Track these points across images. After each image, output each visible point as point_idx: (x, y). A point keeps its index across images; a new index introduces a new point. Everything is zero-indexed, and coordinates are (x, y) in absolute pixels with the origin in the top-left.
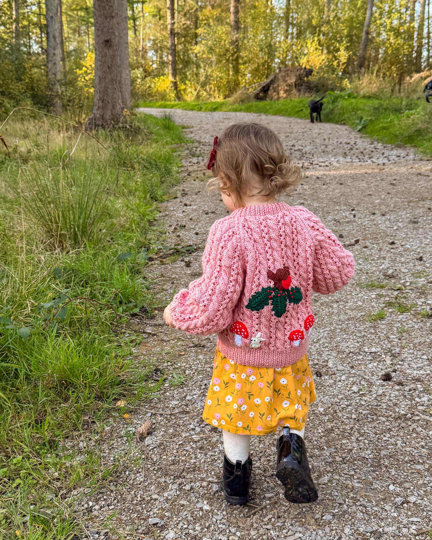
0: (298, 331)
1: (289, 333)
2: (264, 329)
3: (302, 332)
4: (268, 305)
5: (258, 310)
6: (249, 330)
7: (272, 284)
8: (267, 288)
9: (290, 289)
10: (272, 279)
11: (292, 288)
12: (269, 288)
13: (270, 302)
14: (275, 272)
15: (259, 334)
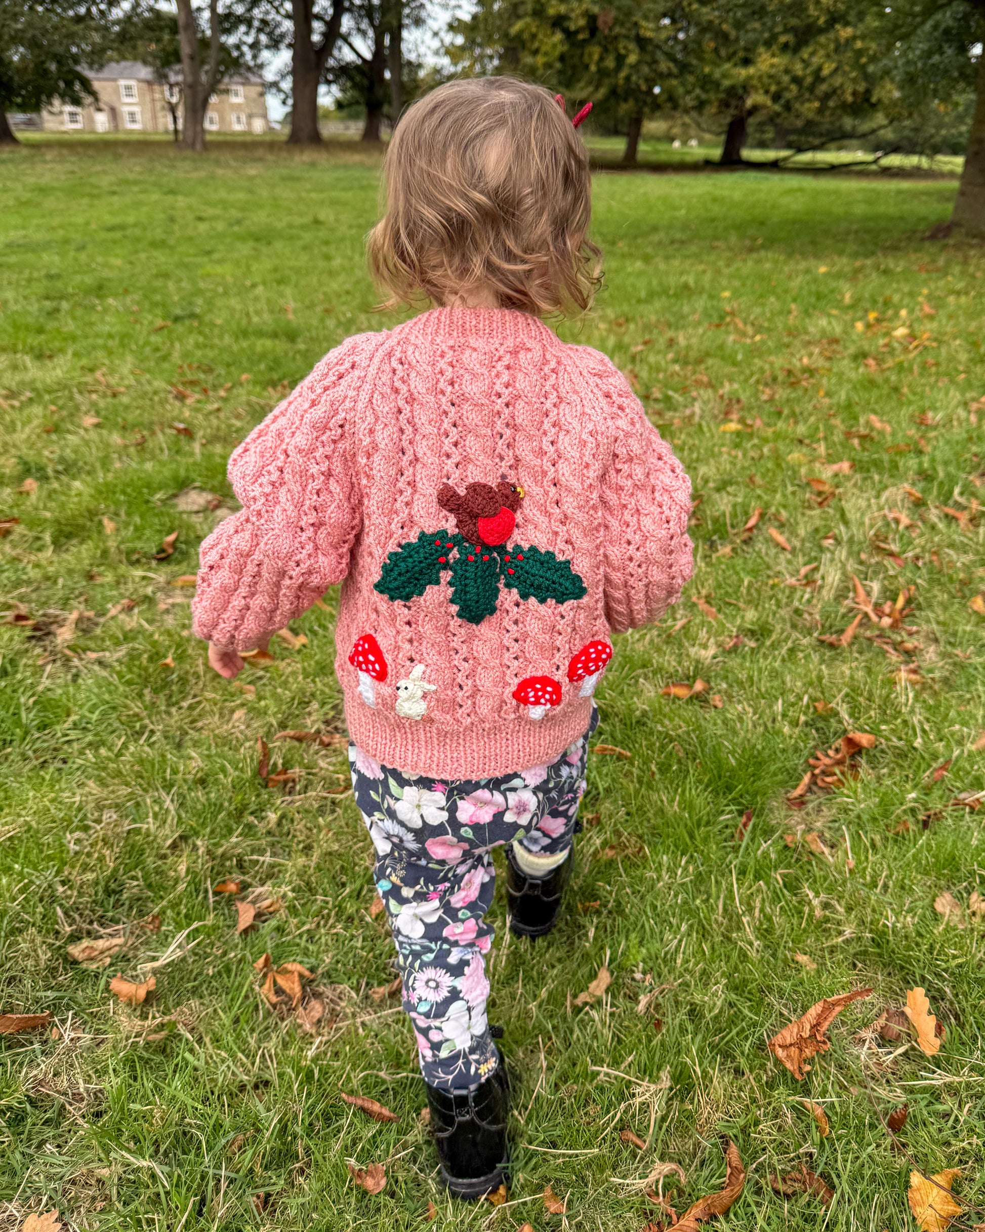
0: (545, 681)
1: (517, 681)
2: (432, 657)
3: (557, 686)
4: (437, 582)
5: (407, 598)
6: (388, 658)
7: (450, 524)
8: (433, 535)
9: (510, 547)
10: (451, 511)
11: (518, 546)
12: (443, 534)
13: (446, 576)
14: (462, 492)
15: (419, 669)
